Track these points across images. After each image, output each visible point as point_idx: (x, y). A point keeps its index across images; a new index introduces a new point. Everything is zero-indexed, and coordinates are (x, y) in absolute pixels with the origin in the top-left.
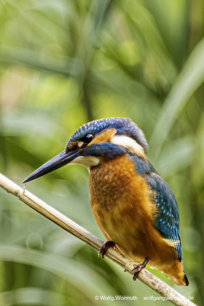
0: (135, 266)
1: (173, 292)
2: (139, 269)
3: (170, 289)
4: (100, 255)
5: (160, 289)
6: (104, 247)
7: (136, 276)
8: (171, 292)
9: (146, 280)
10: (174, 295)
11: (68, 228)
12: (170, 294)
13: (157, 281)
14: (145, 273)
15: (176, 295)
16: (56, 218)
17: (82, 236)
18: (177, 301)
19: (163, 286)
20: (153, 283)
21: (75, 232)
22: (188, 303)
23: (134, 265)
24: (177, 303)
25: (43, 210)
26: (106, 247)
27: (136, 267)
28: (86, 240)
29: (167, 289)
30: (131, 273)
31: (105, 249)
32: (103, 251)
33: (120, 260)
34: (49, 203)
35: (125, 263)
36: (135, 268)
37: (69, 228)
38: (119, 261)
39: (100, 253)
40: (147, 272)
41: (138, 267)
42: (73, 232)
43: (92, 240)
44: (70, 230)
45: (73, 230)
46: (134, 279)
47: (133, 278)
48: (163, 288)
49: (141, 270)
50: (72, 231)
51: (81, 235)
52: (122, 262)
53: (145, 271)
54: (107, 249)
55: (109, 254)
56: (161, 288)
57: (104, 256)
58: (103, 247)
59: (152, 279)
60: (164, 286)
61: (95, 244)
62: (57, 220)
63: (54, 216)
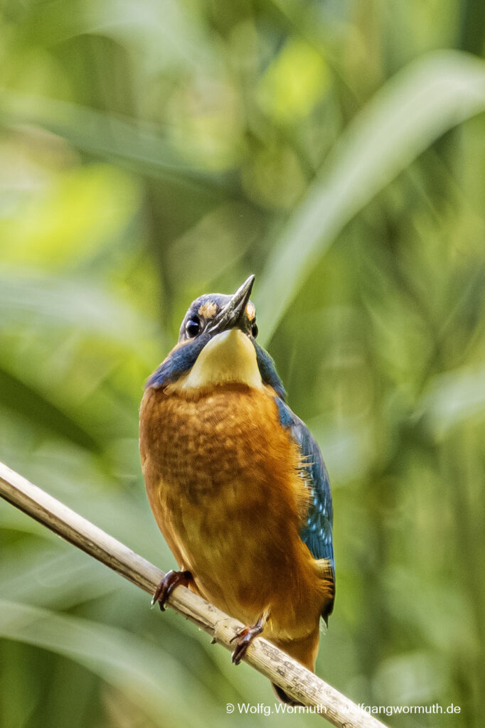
0: (238, 630)
1: (328, 693)
2: (248, 638)
3: (321, 686)
4: (154, 603)
5: (297, 685)
6: (166, 584)
7: (239, 655)
8: (323, 692)
9: (262, 665)
10: (330, 699)
11: (80, 540)
12: (320, 696)
13: (289, 666)
14: (261, 647)
15: (334, 698)
16: (51, 516)
17: (112, 559)
18: (336, 714)
19: (303, 677)
20: (279, 671)
21: (96, 548)
22: (363, 717)
23: (236, 629)
24: (337, 719)
25: (21, 497)
26: (169, 583)
27: (239, 633)
28: (122, 568)
29: (313, 685)
30: (229, 648)
31: (167, 589)
32: (162, 595)
33: (202, 616)
34: (33, 481)
35: (214, 622)
36: (238, 636)
37: (82, 539)
38: (201, 619)
39: (155, 600)
40: (266, 645)
41: (244, 633)
42: (91, 549)
43: (136, 568)
44: (83, 544)
45: (91, 545)
46: (236, 660)
47: (234, 658)
48: (303, 682)
49: (252, 638)
50: (89, 546)
51: (109, 555)
52: (207, 621)
53: (261, 642)
54: (173, 589)
55: (175, 603)
56: (298, 682)
57: (165, 606)
58: (162, 584)
59: (277, 660)
60: (307, 676)
61: (142, 577)
62: (53, 521)
63: (46, 511)
